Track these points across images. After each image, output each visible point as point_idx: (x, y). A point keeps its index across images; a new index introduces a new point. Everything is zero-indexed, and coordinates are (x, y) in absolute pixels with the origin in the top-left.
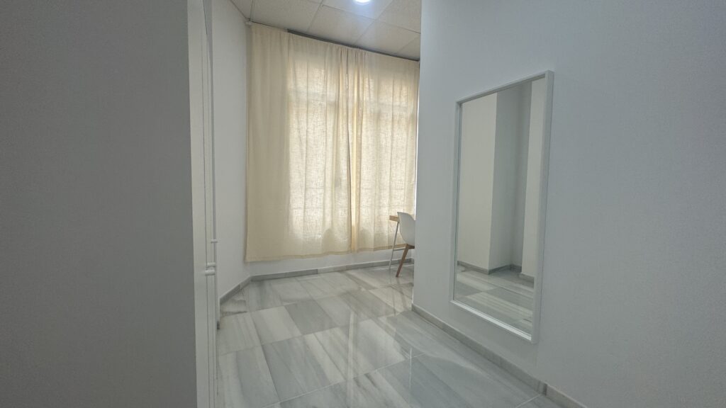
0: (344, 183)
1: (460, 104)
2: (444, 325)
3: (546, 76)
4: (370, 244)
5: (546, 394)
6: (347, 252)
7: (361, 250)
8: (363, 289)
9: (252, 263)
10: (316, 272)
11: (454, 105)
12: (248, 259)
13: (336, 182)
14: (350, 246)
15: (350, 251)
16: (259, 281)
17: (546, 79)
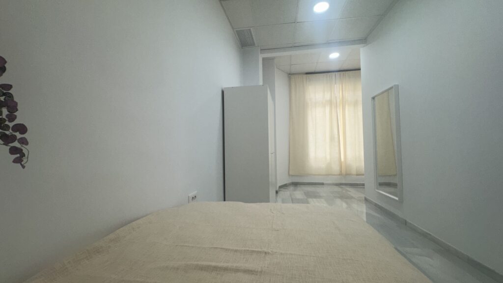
0: (336, 140)
1: (373, 98)
2: (376, 204)
3: (394, 87)
4: (354, 172)
5: (406, 224)
6: (339, 175)
7: (347, 174)
8: (344, 191)
9: (292, 176)
10: (322, 184)
11: (370, 99)
12: (291, 173)
13: (332, 138)
14: (341, 172)
15: (341, 174)
16: (295, 184)
17: (393, 89)
